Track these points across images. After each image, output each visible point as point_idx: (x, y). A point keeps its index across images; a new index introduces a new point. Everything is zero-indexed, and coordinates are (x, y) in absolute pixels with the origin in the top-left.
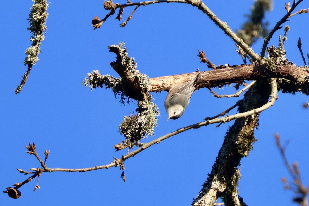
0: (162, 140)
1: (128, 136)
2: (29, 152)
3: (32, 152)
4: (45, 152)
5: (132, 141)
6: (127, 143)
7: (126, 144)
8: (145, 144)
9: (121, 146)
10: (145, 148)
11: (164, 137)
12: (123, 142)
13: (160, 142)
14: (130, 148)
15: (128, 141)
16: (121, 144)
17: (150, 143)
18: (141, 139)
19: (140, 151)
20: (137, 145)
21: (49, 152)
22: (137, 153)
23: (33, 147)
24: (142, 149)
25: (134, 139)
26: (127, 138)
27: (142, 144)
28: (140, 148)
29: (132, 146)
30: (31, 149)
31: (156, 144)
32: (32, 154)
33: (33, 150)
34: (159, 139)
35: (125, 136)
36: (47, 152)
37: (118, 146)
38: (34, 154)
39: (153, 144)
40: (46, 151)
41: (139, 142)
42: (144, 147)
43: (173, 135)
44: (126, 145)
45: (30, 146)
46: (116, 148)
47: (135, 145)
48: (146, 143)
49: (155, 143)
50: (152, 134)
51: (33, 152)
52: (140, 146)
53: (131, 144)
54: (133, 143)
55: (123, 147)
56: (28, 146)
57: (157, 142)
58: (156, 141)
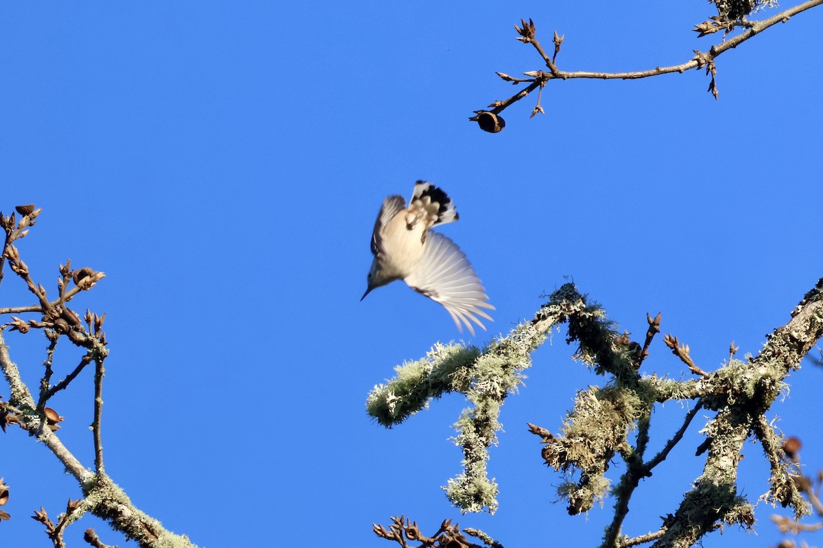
0: (794, 14)
1: (723, 6)
2: (522, 38)
3: (529, 39)
4: (555, 38)
5: (732, 16)
6: (721, 21)
7: (720, 23)
8: (758, 23)
9: (709, 27)
10: (759, 32)
11: (797, 8)
12: (713, 18)
13: (788, 19)
14: (727, 31)
15: (723, 16)
16: (710, 23)
17: (769, 21)
18: (751, 14)
19: (748, 37)
20: (742, 24)
21: (563, 38)
22: (742, 41)
23: (529, 28)
24: (753, 34)
25: (736, 13)
26: (722, 10)
27: (751, 22)
28: (748, 31)
29: (731, 27)
30: (525, 32)
31: (781, 22)
32: (527, 42)
33: (530, 33)
34: (786, 14)
35: (718, 7)
36: (558, 39)
37: (704, 27)
38: (531, 42)
40: (557, 37)
41: (745, 20)
42: (755, 29)
43: (815, 5)
44: (719, 25)
45: (525, 26)
46: (700, 30)
47: (737, 24)
48: (760, 20)
49: (777, 22)
50: (773, 2)
51: (531, 38)
52: (748, 26)
53: (730, 23)
54: (735, 21)
55: (714, 30)
56: (520, 27)
57: (782, 19)
58: (780, 16)
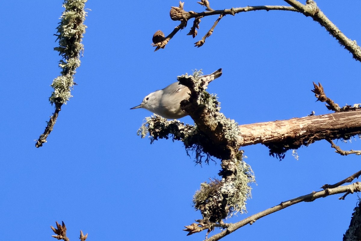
39: (244, 225)
